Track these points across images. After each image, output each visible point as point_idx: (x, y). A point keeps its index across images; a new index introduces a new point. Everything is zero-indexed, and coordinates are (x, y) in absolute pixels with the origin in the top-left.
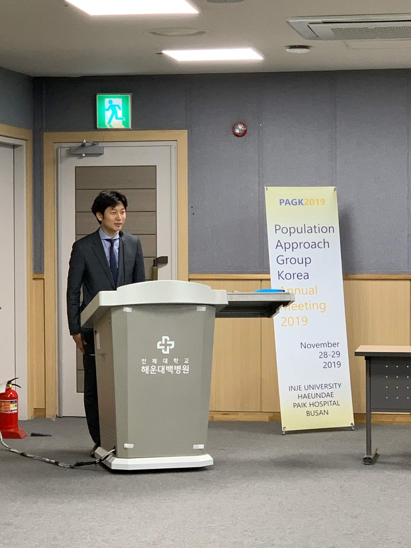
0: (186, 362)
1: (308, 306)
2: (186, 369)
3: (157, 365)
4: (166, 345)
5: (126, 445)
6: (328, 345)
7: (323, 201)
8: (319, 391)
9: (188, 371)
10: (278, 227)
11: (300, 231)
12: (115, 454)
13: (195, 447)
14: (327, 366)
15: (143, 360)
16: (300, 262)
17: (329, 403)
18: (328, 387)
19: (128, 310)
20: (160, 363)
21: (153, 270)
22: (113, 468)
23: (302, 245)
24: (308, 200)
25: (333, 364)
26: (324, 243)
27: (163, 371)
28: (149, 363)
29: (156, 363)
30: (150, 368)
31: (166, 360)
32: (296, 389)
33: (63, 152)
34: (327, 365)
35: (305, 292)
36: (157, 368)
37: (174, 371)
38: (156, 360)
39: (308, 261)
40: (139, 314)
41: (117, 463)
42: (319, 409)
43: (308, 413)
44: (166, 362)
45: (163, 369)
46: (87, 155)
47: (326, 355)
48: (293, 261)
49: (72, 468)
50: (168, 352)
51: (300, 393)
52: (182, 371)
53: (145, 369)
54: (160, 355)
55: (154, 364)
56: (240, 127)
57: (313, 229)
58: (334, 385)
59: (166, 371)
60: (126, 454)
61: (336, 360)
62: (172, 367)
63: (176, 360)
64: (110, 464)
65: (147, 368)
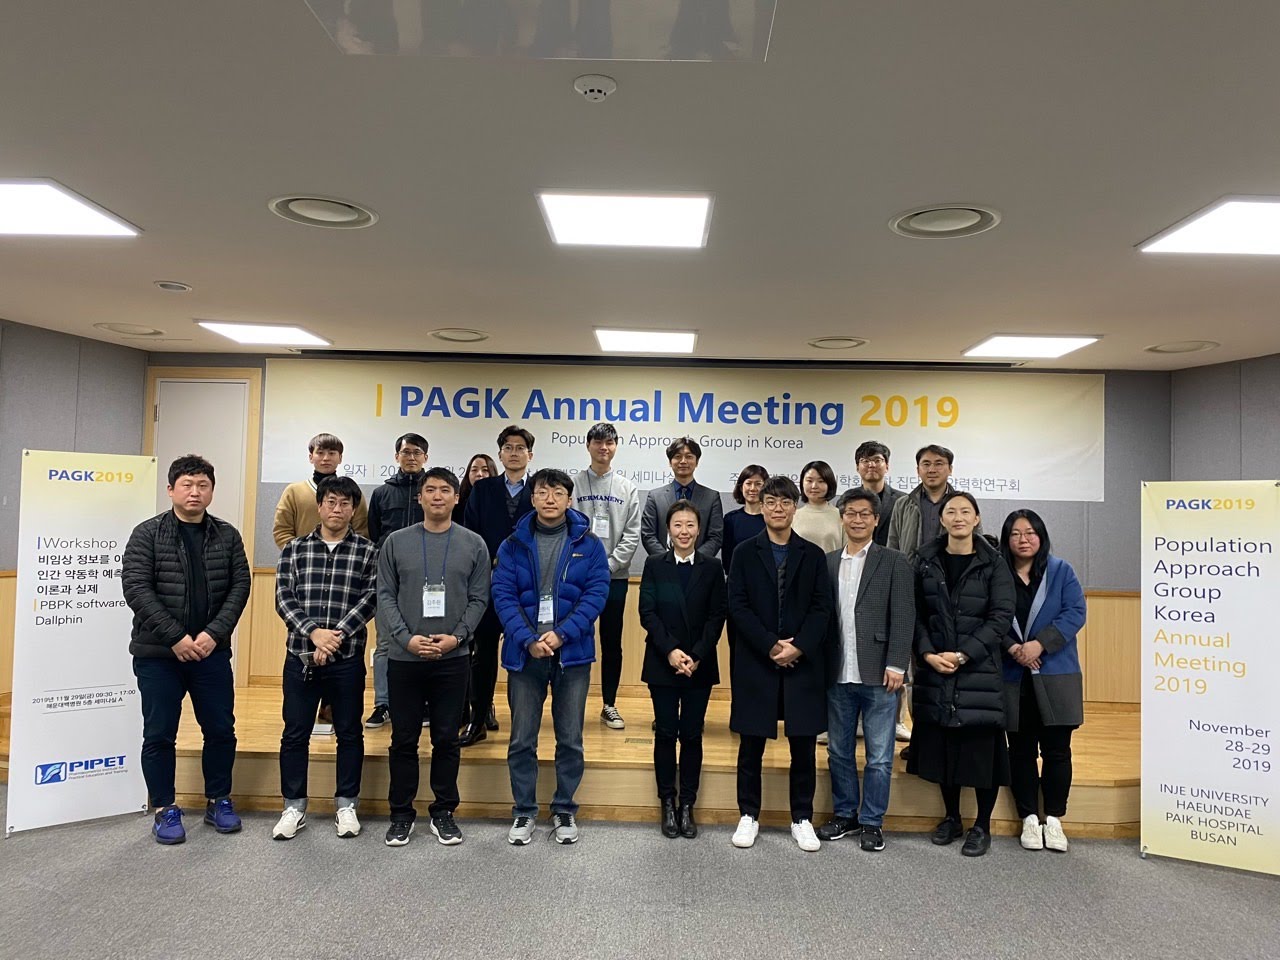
1: (1210, 665)
6: (1246, 731)
7: (1250, 502)
8: (1222, 803)
10: (1160, 541)
11: (1202, 547)
14: (1240, 765)
16: (1200, 594)
17: (1240, 827)
18: (1240, 799)
23: (1205, 569)
24: (1220, 502)
25: (1254, 764)
26: (1249, 569)
32: (1174, 791)
35: (1205, 642)
39: (1215, 594)
42: (1218, 832)
43: (1193, 834)
47: (1240, 746)
48: (1185, 593)
51: (1181, 799)
57: (1228, 546)
58: (1253, 800)
61: (1261, 758)
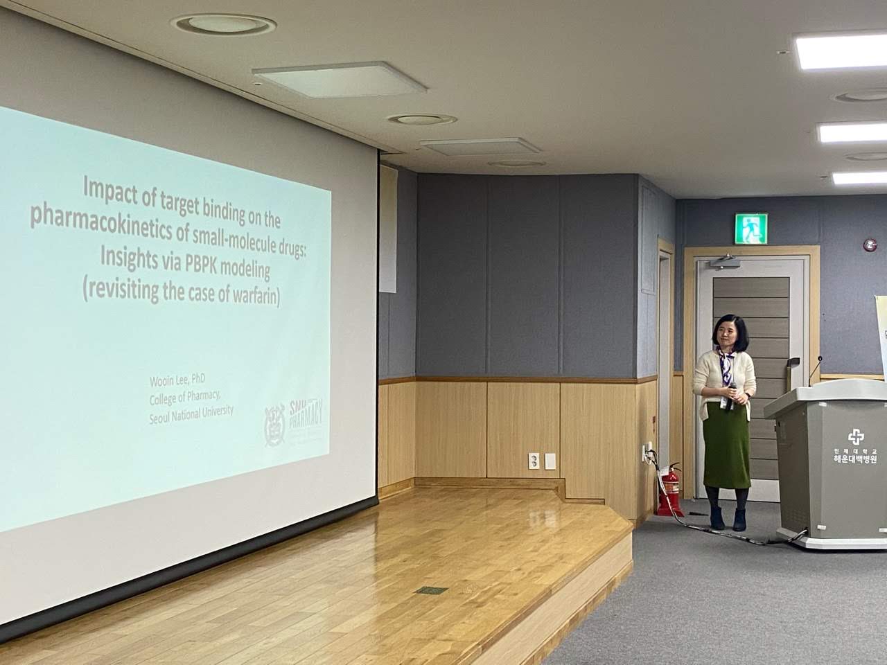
0: (874, 453)
2: (874, 459)
3: (848, 455)
4: (856, 437)
5: (819, 527)
9: (876, 460)
12: (807, 534)
13: (881, 530)
15: (836, 450)
19: (824, 404)
20: (851, 453)
21: (786, 369)
22: (807, 547)
27: (853, 461)
28: (842, 453)
29: (847, 453)
30: (842, 458)
31: (857, 451)
33: (701, 265)
36: (848, 458)
37: (864, 461)
38: (847, 450)
40: (835, 409)
41: (810, 542)
44: (856, 452)
45: (854, 458)
46: (725, 267)
49: (764, 545)
50: (858, 444)
52: (870, 461)
53: (838, 458)
54: (850, 445)
55: (845, 454)
56: (871, 243)
59: (856, 460)
60: (819, 535)
62: (861, 457)
63: (865, 451)
64: (805, 543)
65: (840, 456)
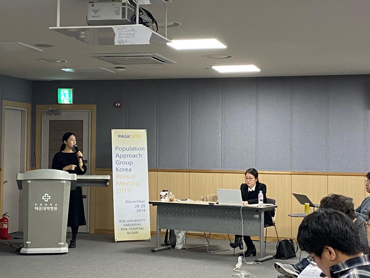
0: (56, 205)
1: (130, 184)
2: (56, 208)
4: (46, 198)
5: (27, 242)
6: (139, 201)
7: (139, 136)
8: (134, 223)
10: (117, 148)
12: (23, 246)
13: (59, 244)
15: (35, 204)
16: (127, 163)
17: (139, 228)
18: (139, 221)
19: (29, 182)
20: (44, 206)
22: (21, 252)
24: (132, 135)
25: (141, 211)
26: (139, 155)
30: (39, 208)
31: (47, 204)
32: (123, 221)
34: (139, 211)
37: (50, 209)
38: (42, 204)
39: (131, 163)
40: (34, 183)
42: (134, 231)
43: (128, 233)
47: (138, 206)
48: (124, 163)
50: (47, 201)
51: (124, 223)
52: (54, 209)
55: (41, 206)
57: (134, 149)
59: (46, 209)
60: (27, 246)
61: (143, 208)
63: (51, 205)
65: (37, 208)
